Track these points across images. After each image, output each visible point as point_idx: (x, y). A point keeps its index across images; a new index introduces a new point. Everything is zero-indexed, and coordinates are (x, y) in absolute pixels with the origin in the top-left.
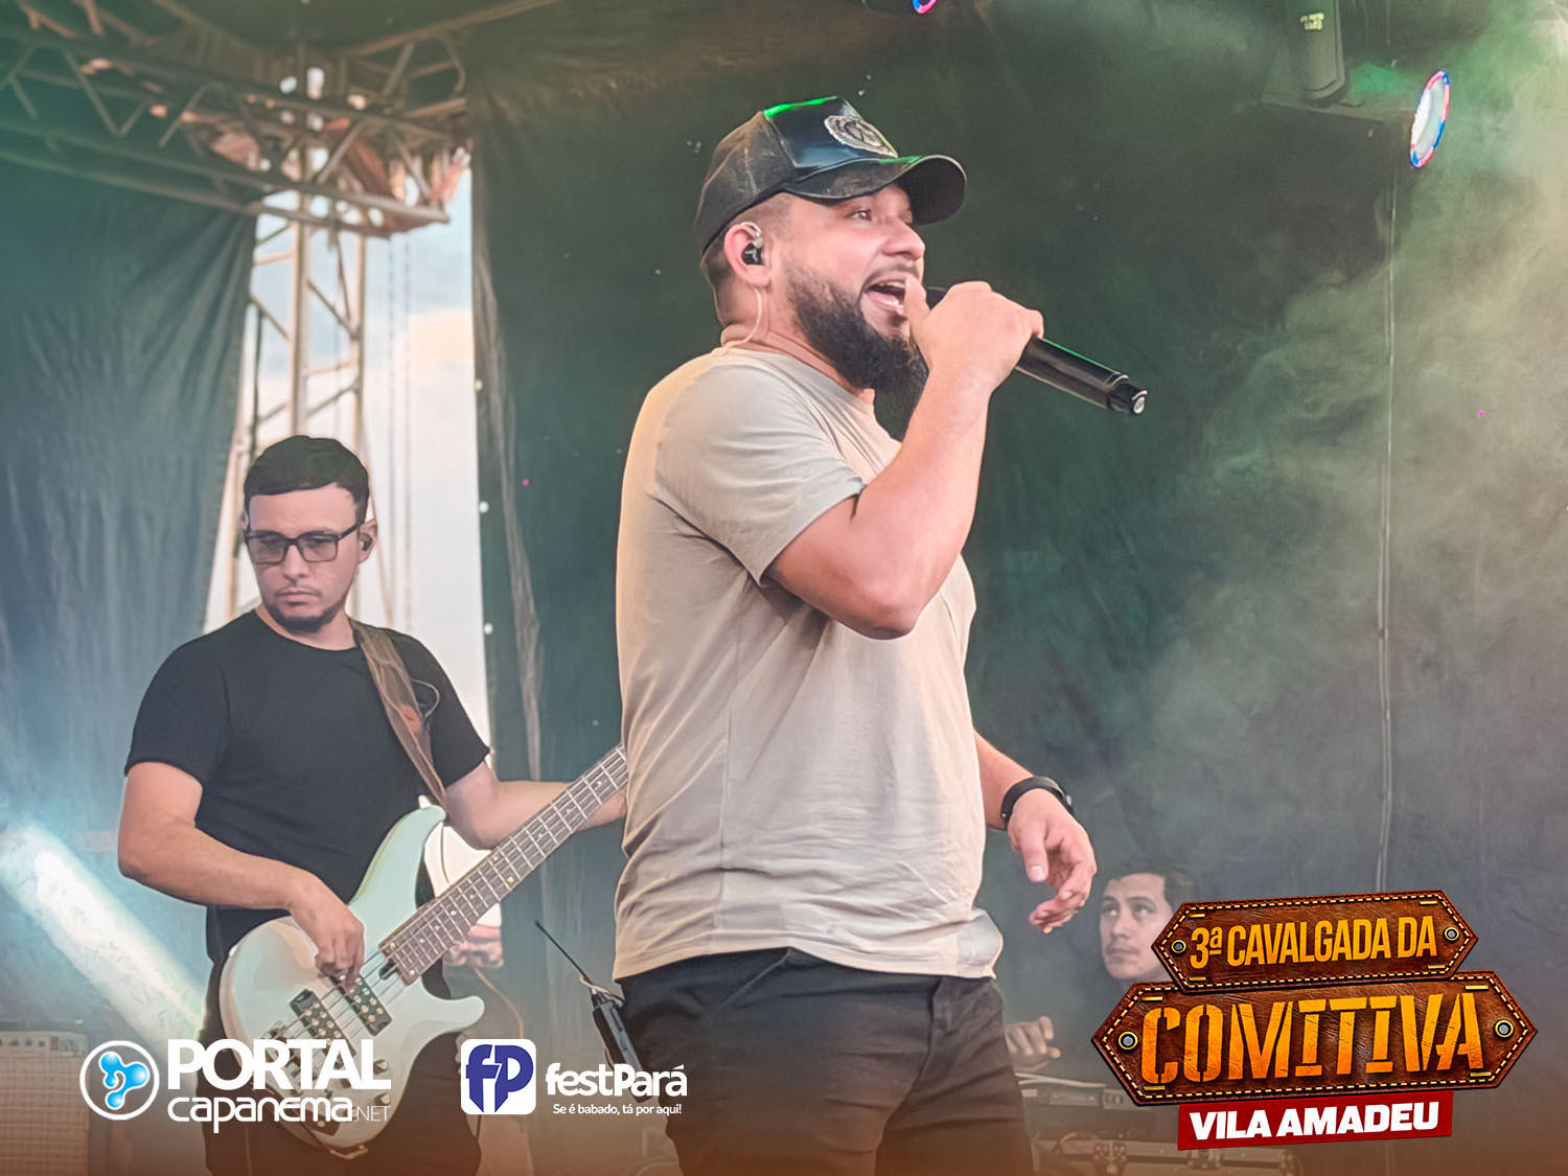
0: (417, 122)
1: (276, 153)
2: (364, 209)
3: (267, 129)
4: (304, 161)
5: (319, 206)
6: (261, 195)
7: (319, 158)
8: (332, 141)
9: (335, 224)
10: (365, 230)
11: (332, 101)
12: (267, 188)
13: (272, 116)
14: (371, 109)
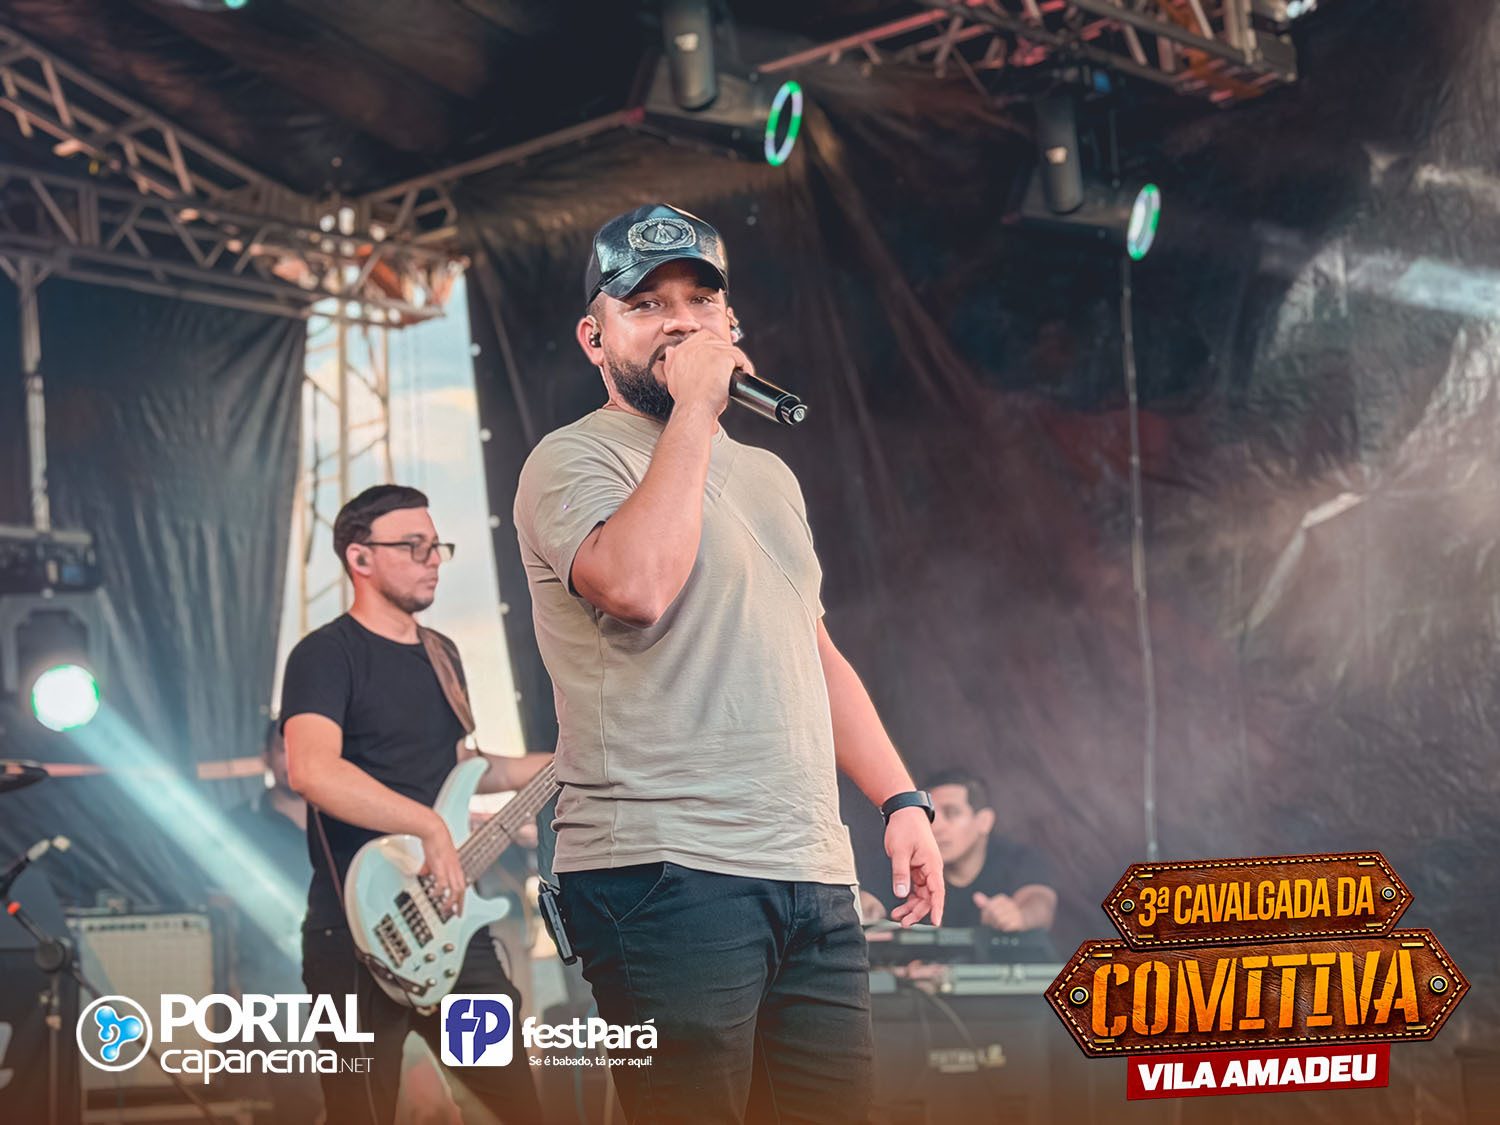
0: (423, 247)
1: (320, 272)
2: (386, 310)
3: (312, 255)
4: (341, 277)
5: (353, 309)
6: (308, 304)
7: (352, 274)
8: (361, 261)
9: (365, 322)
10: (387, 325)
11: (360, 234)
12: (313, 297)
13: (316, 247)
14: (389, 239)
